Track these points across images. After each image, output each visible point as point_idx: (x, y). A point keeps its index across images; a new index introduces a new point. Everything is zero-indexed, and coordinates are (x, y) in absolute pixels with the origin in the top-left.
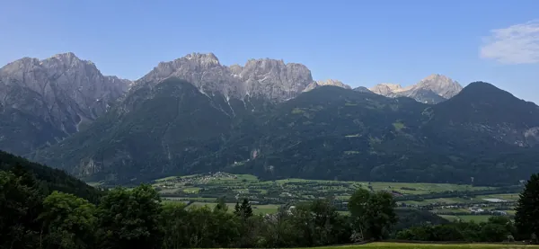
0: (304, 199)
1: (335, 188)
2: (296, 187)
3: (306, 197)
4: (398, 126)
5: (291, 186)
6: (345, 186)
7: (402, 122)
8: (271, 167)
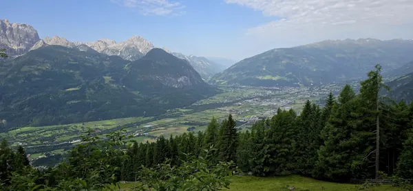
0: (32, 145)
1: (57, 131)
2: (26, 135)
3: (34, 143)
4: (107, 78)
5: (22, 135)
6: (65, 128)
7: (110, 76)
8: (4, 121)
